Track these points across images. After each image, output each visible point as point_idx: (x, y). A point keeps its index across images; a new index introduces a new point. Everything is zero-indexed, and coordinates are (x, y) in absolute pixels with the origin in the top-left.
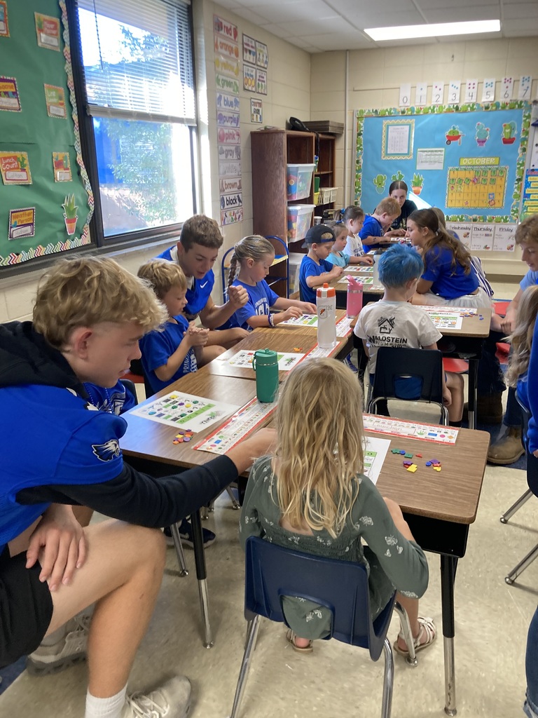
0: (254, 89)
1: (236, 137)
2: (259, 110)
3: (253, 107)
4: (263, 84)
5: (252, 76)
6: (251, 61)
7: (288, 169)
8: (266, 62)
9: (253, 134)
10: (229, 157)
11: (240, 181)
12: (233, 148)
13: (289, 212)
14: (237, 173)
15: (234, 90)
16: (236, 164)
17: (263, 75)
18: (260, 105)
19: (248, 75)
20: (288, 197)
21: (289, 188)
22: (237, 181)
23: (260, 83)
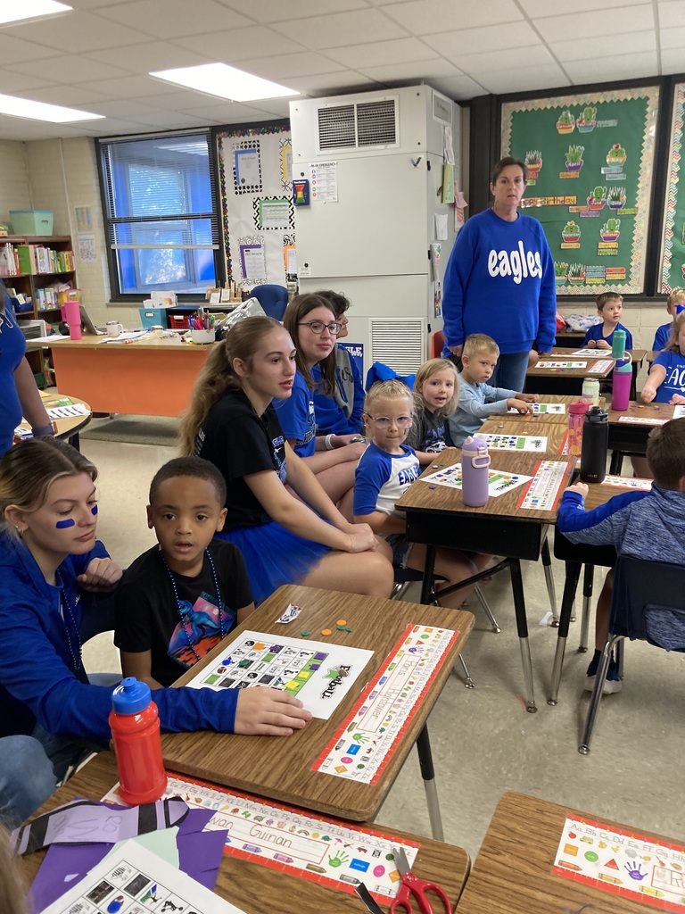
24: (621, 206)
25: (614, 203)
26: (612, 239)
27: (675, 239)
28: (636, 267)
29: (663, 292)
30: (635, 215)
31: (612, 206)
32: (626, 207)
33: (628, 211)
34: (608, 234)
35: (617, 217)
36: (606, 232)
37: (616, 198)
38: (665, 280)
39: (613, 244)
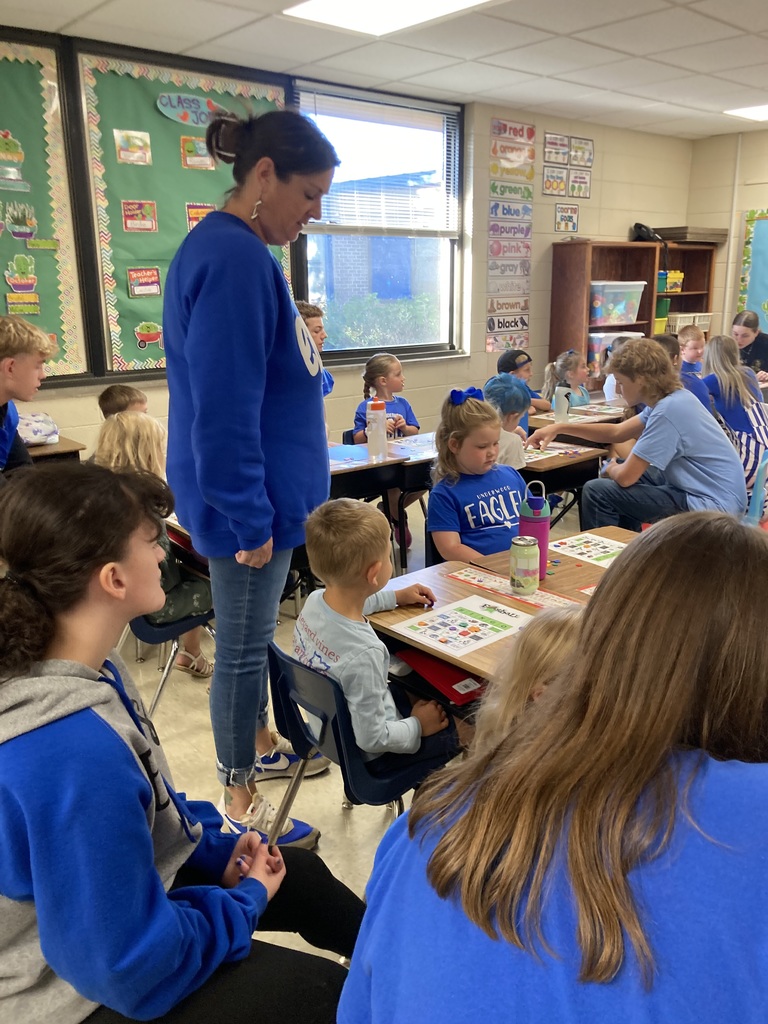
0: (563, 193)
1: (523, 250)
2: (571, 217)
3: (559, 215)
4: (583, 186)
5: (561, 178)
6: (561, 161)
7: (592, 287)
8: (589, 160)
9: (556, 246)
10: (508, 273)
11: (526, 301)
12: (517, 263)
13: (590, 340)
14: (521, 292)
15: (523, 197)
16: (522, 282)
17: (584, 176)
18: (574, 211)
19: (552, 177)
20: (591, 321)
21: (592, 311)
22: (521, 301)
23: (576, 185)
24: (31, 234)
25: (17, 229)
26: (27, 287)
27: (118, 291)
28: (70, 332)
29: (115, 369)
30: (55, 250)
31: (15, 234)
32: (40, 236)
33: (43, 244)
34: (18, 279)
35: (28, 252)
36: (12, 275)
37: (19, 221)
38: (116, 351)
39: (30, 297)
